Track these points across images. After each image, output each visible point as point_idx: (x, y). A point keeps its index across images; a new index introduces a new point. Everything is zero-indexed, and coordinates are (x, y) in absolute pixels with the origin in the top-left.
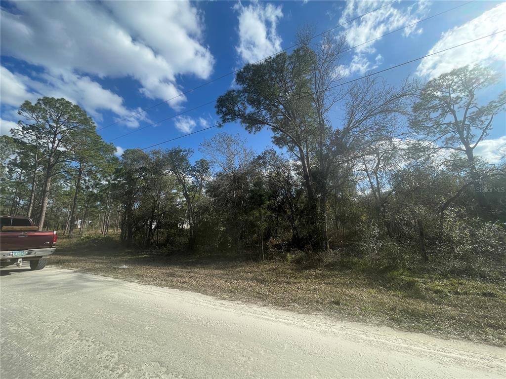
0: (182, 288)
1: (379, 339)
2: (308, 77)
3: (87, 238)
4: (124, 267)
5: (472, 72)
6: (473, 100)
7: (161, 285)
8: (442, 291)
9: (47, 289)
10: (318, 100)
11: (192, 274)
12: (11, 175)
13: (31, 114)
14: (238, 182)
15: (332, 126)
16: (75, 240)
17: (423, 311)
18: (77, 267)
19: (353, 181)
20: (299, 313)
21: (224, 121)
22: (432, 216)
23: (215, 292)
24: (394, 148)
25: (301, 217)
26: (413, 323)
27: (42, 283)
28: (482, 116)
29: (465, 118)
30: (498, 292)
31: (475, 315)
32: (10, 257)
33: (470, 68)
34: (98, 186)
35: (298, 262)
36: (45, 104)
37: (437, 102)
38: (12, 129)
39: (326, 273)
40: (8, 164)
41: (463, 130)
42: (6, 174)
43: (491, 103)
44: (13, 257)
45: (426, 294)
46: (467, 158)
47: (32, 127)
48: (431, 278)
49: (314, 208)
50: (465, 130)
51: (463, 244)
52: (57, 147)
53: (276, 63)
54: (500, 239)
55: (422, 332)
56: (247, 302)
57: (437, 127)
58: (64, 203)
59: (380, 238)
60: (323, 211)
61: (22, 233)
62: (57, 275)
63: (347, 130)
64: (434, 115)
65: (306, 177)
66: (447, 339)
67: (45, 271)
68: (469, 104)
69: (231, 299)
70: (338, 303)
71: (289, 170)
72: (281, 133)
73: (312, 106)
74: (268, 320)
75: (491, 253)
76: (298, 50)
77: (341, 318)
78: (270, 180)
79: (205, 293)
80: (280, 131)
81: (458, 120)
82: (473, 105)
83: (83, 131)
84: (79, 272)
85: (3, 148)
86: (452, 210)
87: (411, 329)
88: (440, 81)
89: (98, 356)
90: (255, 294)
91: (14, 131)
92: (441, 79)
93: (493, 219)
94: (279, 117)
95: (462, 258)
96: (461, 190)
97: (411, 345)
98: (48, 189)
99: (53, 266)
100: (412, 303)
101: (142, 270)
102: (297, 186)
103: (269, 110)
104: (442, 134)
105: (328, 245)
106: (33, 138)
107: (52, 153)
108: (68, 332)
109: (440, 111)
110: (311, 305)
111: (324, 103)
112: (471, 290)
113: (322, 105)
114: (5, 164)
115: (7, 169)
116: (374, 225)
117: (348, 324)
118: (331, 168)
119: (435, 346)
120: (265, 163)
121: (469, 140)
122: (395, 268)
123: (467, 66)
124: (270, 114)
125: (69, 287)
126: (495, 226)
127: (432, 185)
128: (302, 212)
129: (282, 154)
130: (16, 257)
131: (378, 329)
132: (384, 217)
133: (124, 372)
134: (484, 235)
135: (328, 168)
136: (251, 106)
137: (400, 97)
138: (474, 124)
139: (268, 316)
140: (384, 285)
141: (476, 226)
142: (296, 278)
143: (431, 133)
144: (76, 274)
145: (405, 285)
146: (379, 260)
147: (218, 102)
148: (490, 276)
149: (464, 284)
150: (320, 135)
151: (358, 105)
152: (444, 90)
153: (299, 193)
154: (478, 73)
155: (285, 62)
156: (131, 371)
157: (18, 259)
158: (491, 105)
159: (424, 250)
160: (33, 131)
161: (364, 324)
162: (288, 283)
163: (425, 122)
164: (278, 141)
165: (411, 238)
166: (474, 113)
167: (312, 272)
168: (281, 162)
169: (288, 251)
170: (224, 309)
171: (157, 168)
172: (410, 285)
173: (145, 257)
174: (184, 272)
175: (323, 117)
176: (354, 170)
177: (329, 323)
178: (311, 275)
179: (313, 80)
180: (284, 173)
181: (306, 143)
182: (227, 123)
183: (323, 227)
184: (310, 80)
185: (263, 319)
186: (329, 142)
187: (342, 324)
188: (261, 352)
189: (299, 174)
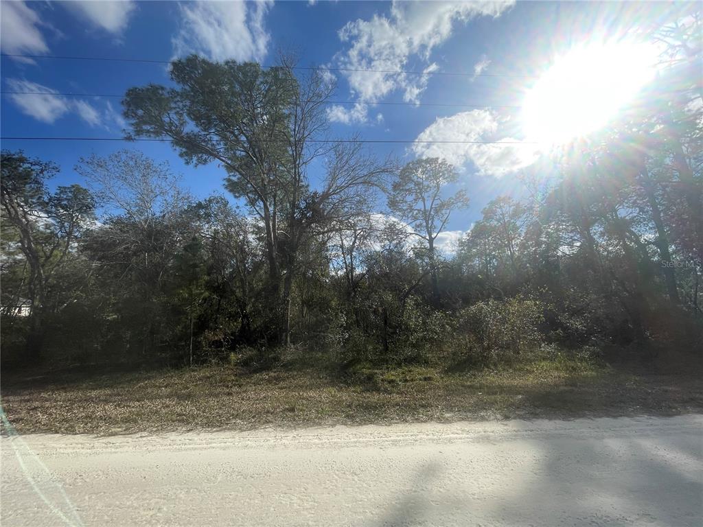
1: (331, 439)
2: (286, 112)
5: (441, 165)
6: (438, 192)
8: (395, 380)
10: (296, 147)
11: (36, 404)
14: (156, 240)
15: (310, 184)
17: (375, 402)
19: (326, 258)
20: (242, 431)
21: (139, 132)
23: (94, 426)
24: (372, 227)
25: (257, 300)
26: (365, 416)
28: (443, 209)
29: (431, 208)
30: (434, 375)
31: (414, 399)
33: (440, 161)
35: (245, 363)
37: (413, 186)
39: (282, 375)
43: (450, 199)
45: (381, 386)
46: (429, 247)
49: (275, 289)
50: (430, 220)
51: (416, 332)
53: (243, 74)
55: (371, 423)
56: (160, 430)
57: (410, 212)
59: (347, 328)
60: (287, 294)
63: (326, 196)
64: (410, 198)
65: (269, 245)
66: (390, 425)
68: (436, 195)
69: (127, 432)
70: (292, 410)
71: (245, 232)
72: (240, 176)
73: (287, 152)
74: (196, 449)
75: (435, 340)
76: (277, 69)
77: (294, 426)
78: (213, 242)
80: (237, 173)
81: (426, 208)
82: (438, 197)
86: (412, 299)
87: (362, 422)
88: (418, 165)
90: (174, 417)
93: (440, 307)
94: (239, 152)
95: (414, 346)
96: (421, 278)
97: (360, 438)
100: (368, 397)
102: (255, 255)
103: (224, 138)
104: (413, 219)
105: (289, 339)
109: (414, 196)
110: (258, 418)
111: (303, 153)
112: (416, 376)
113: (300, 154)
117: (301, 432)
118: (303, 239)
119: (379, 433)
120: (208, 215)
121: (432, 230)
122: (358, 361)
123: (438, 158)
124: (225, 145)
127: (399, 271)
128: (259, 294)
129: (238, 207)
132: (354, 304)
135: (299, 238)
136: (194, 122)
137: (382, 172)
138: (437, 215)
139: (195, 444)
140: (345, 382)
142: (240, 386)
143: (405, 216)
145: (365, 378)
146: (344, 353)
147: (128, 95)
148: (431, 362)
149: (412, 372)
150: (294, 193)
152: (419, 175)
153: (257, 266)
154: (444, 167)
155: (256, 77)
159: (386, 340)
161: (319, 427)
162: (229, 394)
163: (401, 203)
164: (233, 187)
166: (438, 204)
167: (264, 375)
168: (235, 219)
169: (233, 349)
170: (114, 450)
172: (369, 378)
175: (300, 170)
176: (329, 245)
177: (280, 434)
178: (262, 380)
179: (293, 118)
180: (238, 235)
181: (275, 199)
182: (144, 137)
183: (284, 315)
184: (288, 116)
185: (186, 450)
186: (304, 205)
187: (295, 433)
188: (181, 496)
189: (260, 239)
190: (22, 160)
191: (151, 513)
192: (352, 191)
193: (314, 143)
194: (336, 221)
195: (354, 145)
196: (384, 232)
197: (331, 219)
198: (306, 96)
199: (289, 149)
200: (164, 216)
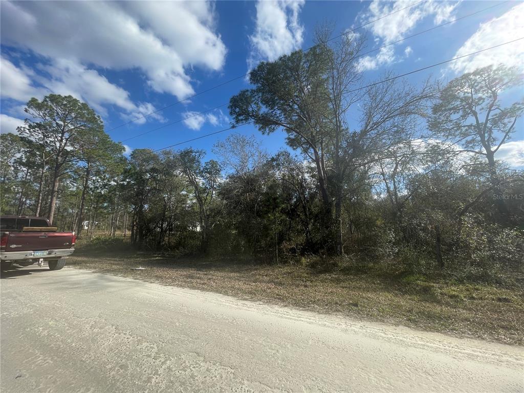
0: (203, 289)
1: (397, 336)
2: (325, 77)
3: (97, 239)
4: (140, 268)
5: (496, 72)
6: (496, 102)
7: (181, 286)
8: (458, 296)
9: (72, 288)
10: (335, 101)
11: (210, 277)
12: (16, 174)
13: (38, 112)
14: (252, 185)
15: (349, 127)
16: (84, 242)
17: (438, 313)
18: (95, 268)
19: (369, 184)
20: (320, 313)
21: (237, 122)
22: (449, 222)
23: (236, 293)
24: (413, 152)
25: (315, 221)
26: (430, 323)
27: (66, 283)
28: (504, 118)
29: (487, 120)
30: (513, 297)
31: (489, 318)
32: (32, 257)
33: (494, 68)
34: (107, 187)
35: (313, 266)
36: (52, 101)
37: (459, 103)
38: (18, 127)
39: (342, 277)
40: (14, 163)
41: (484, 133)
42: (11, 174)
43: (514, 104)
44: (35, 257)
45: (441, 299)
46: (487, 162)
47: (39, 126)
48: (447, 283)
49: (329, 212)
50: (487, 133)
51: (480, 250)
52: (64, 146)
53: (291, 62)
54: (518, 246)
55: (438, 331)
56: (268, 302)
57: (458, 129)
58: (71, 204)
59: (396, 243)
60: (338, 215)
61: (43, 234)
62: (77, 275)
63: (364, 133)
64: (454, 117)
65: (320, 180)
66: (461, 338)
67: (63, 271)
68: (492, 106)
69: (252, 300)
70: (356, 305)
71: (303, 173)
72: (296, 134)
73: (328, 107)
74: (291, 319)
75: (509, 260)
76: (315, 48)
77: (360, 318)
78: (283, 182)
79: (226, 293)
80: (294, 132)
81: (480, 122)
82: (496, 107)
83: (91, 130)
84: (98, 272)
85: (9, 146)
86: (470, 216)
87: (426, 329)
88: (463, 81)
89: (139, 347)
90: (275, 295)
91: (21, 129)
92: (463, 79)
93: (512, 225)
94: (294, 117)
95: (478, 265)
96: (480, 196)
97: (427, 342)
98: (56, 189)
99: (71, 266)
100: (428, 307)
101: (159, 271)
102: (310, 189)
103: (284, 110)
104: (463, 136)
105: (343, 250)
106: (40, 137)
107: (60, 152)
108: (105, 326)
109: (461, 113)
110: (330, 307)
111: (341, 104)
112: (486, 295)
113: (339, 106)
114: (10, 162)
115: (13, 168)
116: (390, 230)
117: (367, 324)
118: (347, 171)
119: (450, 343)
120: (278, 165)
121: (490, 143)
122: (412, 273)
123: (491, 66)
124: (284, 115)
125: (93, 287)
126: (514, 233)
127: (450, 190)
128: (317, 216)
129: (296, 156)
130: (37, 257)
131: (395, 328)
132: (401, 222)
133: (166, 360)
134: (502, 241)
135: (344, 171)
136: (265, 106)
137: (420, 99)
138: (496, 127)
139: (291, 316)
140: (399, 290)
141: (494, 233)
142: (311, 282)
143: (451, 135)
144: (95, 274)
145: (420, 289)
146: (394, 265)
147: (231, 102)
148: (506, 283)
149: (479, 290)
150: (337, 137)
151: (376, 106)
152: (466, 90)
153: (313, 196)
154: (502, 73)
155: (300, 61)
156: (172, 359)
157: (39, 259)
158: (515, 107)
159: (440, 256)
160: (40, 129)
161: (382, 323)
162: (306, 286)
163: (445, 123)
164: (292, 143)
165: (427, 244)
166: (496, 115)
167: (327, 276)
168: (295, 164)
169: (302, 254)
170: (247, 308)
171: (168, 169)
172: (426, 290)
173: (158, 259)
174: (201, 274)
175: (340, 118)
176: (369, 173)
177: (349, 322)
178: (326, 279)
179: (331, 80)
180: (298, 175)
181: (322, 145)
182: (240, 124)
183: (338, 231)
184: (327, 79)
185: (286, 318)
186: (346, 145)
187: (362, 324)
188: (288, 346)
189: (313, 176)
190: (191, 152)
191: (273, 352)
192: (388, 124)
193: (349, 93)
194: (374, 152)
195: (387, 83)
196: (426, 154)
197: (370, 152)
198: (340, 59)
199: (330, 104)
200: (254, 169)
